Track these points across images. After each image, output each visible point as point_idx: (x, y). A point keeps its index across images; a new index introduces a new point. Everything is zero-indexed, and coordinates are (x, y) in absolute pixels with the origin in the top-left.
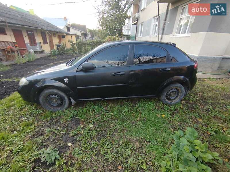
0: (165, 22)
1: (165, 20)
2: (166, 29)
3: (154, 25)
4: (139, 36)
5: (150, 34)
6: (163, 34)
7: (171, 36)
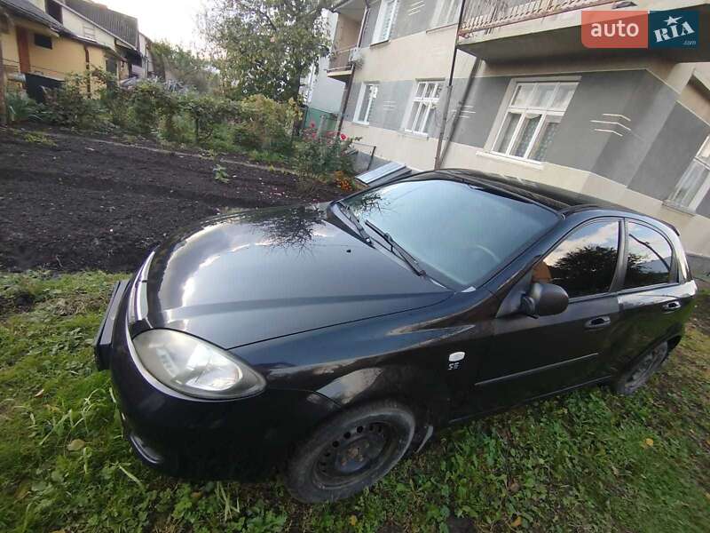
0: (462, 109)
1: (464, 102)
2: (462, 126)
3: (417, 104)
4: (356, 119)
5: (402, 127)
6: (451, 139)
7: (480, 152)
